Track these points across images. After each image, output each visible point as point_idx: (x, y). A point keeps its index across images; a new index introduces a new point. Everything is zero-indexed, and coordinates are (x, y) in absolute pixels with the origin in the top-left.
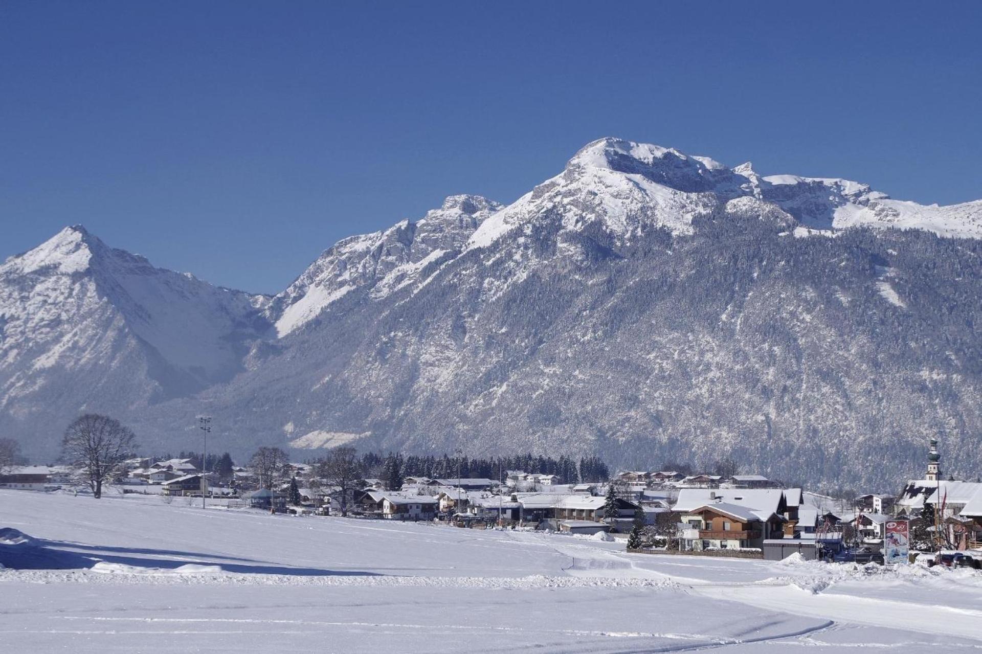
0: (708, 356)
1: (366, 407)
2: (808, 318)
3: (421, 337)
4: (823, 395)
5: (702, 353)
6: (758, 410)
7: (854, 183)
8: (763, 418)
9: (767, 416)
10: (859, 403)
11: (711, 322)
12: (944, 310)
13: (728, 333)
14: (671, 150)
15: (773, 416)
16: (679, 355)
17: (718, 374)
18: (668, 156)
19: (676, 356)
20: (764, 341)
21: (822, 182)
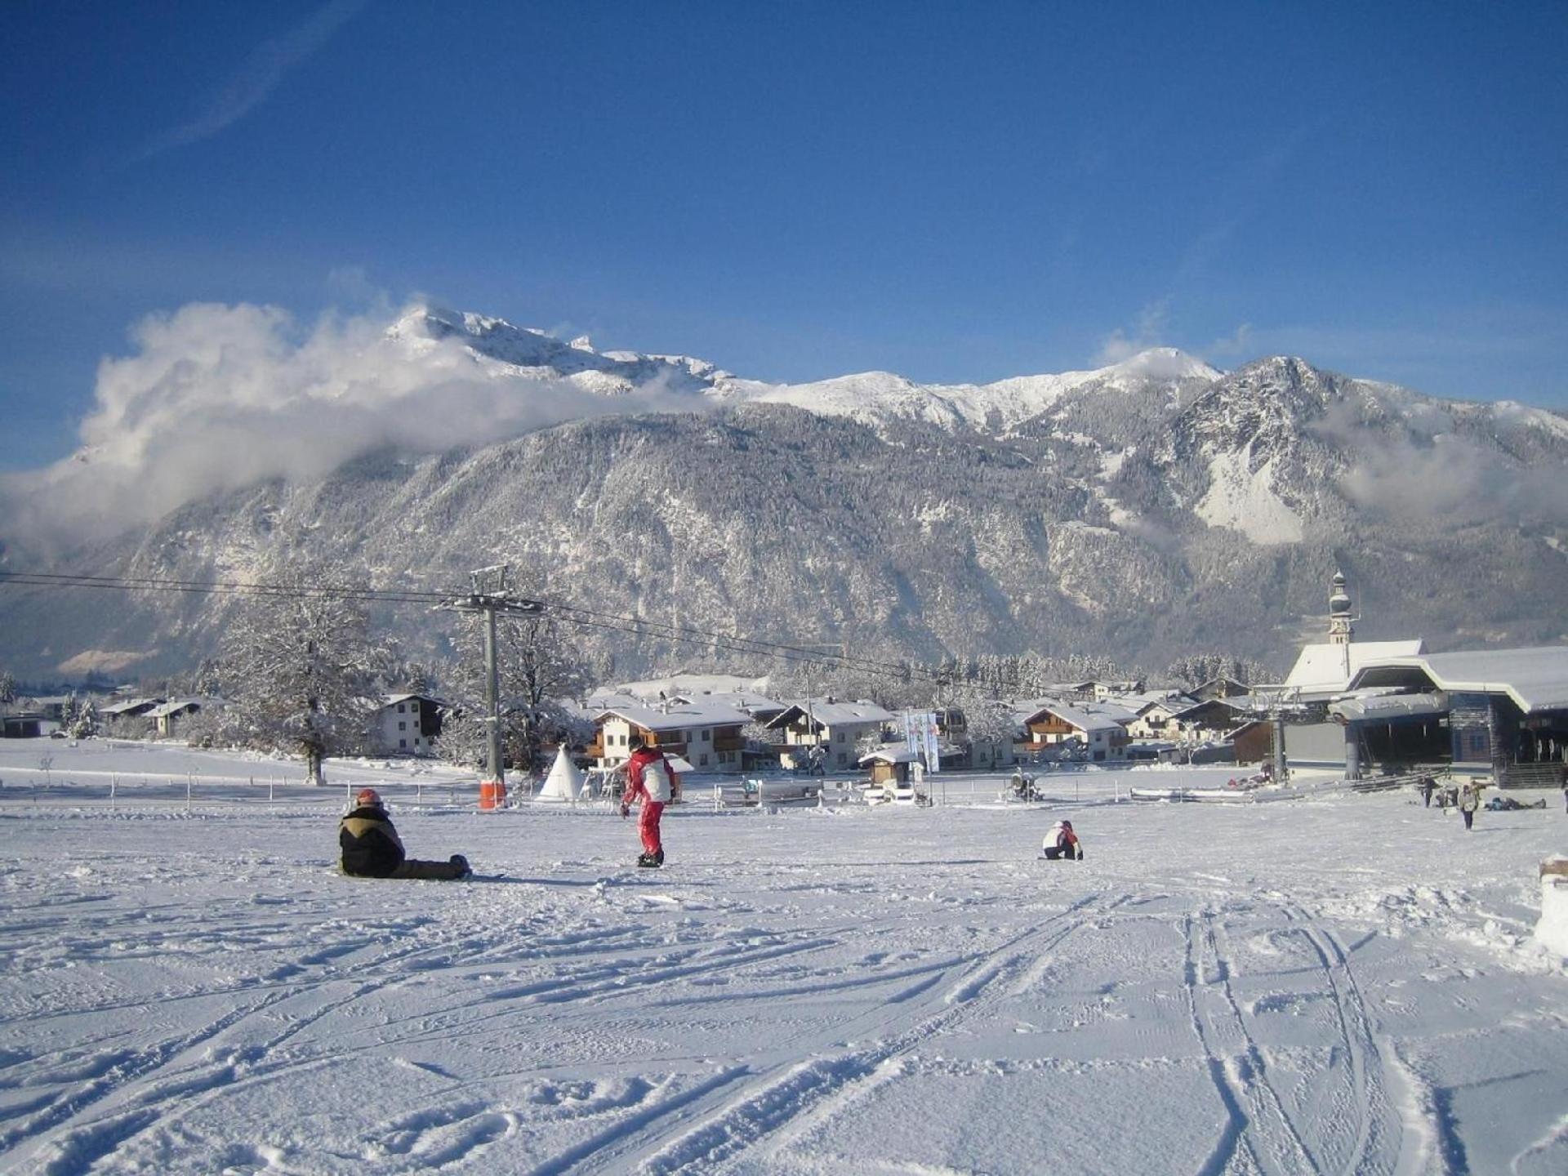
0: (563, 547)
1: (149, 619)
2: (676, 502)
3: (217, 533)
4: (698, 588)
5: (556, 545)
6: (624, 608)
7: (698, 361)
8: (632, 617)
9: (635, 614)
10: (738, 595)
11: (565, 511)
12: (822, 492)
13: (585, 520)
14: (500, 320)
15: (642, 612)
16: (531, 546)
17: (577, 568)
18: (496, 327)
19: (526, 548)
20: (627, 529)
21: (664, 359)
